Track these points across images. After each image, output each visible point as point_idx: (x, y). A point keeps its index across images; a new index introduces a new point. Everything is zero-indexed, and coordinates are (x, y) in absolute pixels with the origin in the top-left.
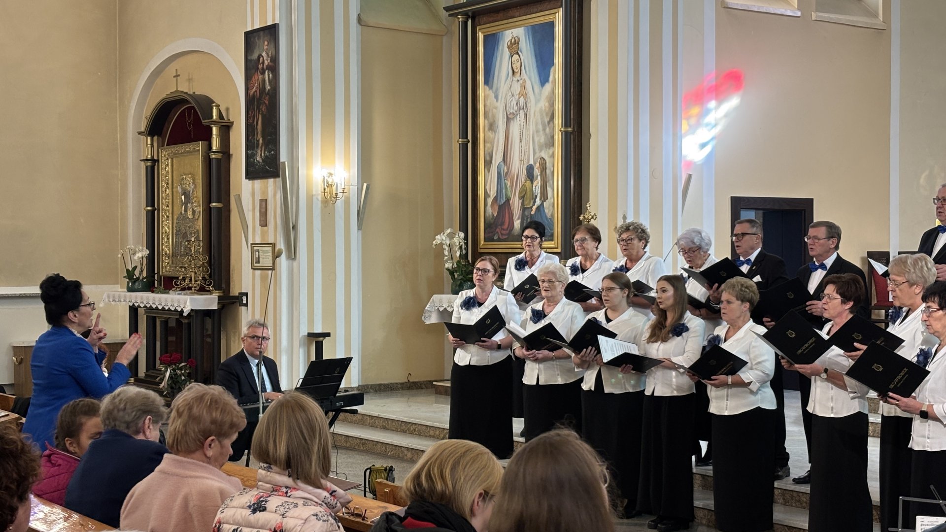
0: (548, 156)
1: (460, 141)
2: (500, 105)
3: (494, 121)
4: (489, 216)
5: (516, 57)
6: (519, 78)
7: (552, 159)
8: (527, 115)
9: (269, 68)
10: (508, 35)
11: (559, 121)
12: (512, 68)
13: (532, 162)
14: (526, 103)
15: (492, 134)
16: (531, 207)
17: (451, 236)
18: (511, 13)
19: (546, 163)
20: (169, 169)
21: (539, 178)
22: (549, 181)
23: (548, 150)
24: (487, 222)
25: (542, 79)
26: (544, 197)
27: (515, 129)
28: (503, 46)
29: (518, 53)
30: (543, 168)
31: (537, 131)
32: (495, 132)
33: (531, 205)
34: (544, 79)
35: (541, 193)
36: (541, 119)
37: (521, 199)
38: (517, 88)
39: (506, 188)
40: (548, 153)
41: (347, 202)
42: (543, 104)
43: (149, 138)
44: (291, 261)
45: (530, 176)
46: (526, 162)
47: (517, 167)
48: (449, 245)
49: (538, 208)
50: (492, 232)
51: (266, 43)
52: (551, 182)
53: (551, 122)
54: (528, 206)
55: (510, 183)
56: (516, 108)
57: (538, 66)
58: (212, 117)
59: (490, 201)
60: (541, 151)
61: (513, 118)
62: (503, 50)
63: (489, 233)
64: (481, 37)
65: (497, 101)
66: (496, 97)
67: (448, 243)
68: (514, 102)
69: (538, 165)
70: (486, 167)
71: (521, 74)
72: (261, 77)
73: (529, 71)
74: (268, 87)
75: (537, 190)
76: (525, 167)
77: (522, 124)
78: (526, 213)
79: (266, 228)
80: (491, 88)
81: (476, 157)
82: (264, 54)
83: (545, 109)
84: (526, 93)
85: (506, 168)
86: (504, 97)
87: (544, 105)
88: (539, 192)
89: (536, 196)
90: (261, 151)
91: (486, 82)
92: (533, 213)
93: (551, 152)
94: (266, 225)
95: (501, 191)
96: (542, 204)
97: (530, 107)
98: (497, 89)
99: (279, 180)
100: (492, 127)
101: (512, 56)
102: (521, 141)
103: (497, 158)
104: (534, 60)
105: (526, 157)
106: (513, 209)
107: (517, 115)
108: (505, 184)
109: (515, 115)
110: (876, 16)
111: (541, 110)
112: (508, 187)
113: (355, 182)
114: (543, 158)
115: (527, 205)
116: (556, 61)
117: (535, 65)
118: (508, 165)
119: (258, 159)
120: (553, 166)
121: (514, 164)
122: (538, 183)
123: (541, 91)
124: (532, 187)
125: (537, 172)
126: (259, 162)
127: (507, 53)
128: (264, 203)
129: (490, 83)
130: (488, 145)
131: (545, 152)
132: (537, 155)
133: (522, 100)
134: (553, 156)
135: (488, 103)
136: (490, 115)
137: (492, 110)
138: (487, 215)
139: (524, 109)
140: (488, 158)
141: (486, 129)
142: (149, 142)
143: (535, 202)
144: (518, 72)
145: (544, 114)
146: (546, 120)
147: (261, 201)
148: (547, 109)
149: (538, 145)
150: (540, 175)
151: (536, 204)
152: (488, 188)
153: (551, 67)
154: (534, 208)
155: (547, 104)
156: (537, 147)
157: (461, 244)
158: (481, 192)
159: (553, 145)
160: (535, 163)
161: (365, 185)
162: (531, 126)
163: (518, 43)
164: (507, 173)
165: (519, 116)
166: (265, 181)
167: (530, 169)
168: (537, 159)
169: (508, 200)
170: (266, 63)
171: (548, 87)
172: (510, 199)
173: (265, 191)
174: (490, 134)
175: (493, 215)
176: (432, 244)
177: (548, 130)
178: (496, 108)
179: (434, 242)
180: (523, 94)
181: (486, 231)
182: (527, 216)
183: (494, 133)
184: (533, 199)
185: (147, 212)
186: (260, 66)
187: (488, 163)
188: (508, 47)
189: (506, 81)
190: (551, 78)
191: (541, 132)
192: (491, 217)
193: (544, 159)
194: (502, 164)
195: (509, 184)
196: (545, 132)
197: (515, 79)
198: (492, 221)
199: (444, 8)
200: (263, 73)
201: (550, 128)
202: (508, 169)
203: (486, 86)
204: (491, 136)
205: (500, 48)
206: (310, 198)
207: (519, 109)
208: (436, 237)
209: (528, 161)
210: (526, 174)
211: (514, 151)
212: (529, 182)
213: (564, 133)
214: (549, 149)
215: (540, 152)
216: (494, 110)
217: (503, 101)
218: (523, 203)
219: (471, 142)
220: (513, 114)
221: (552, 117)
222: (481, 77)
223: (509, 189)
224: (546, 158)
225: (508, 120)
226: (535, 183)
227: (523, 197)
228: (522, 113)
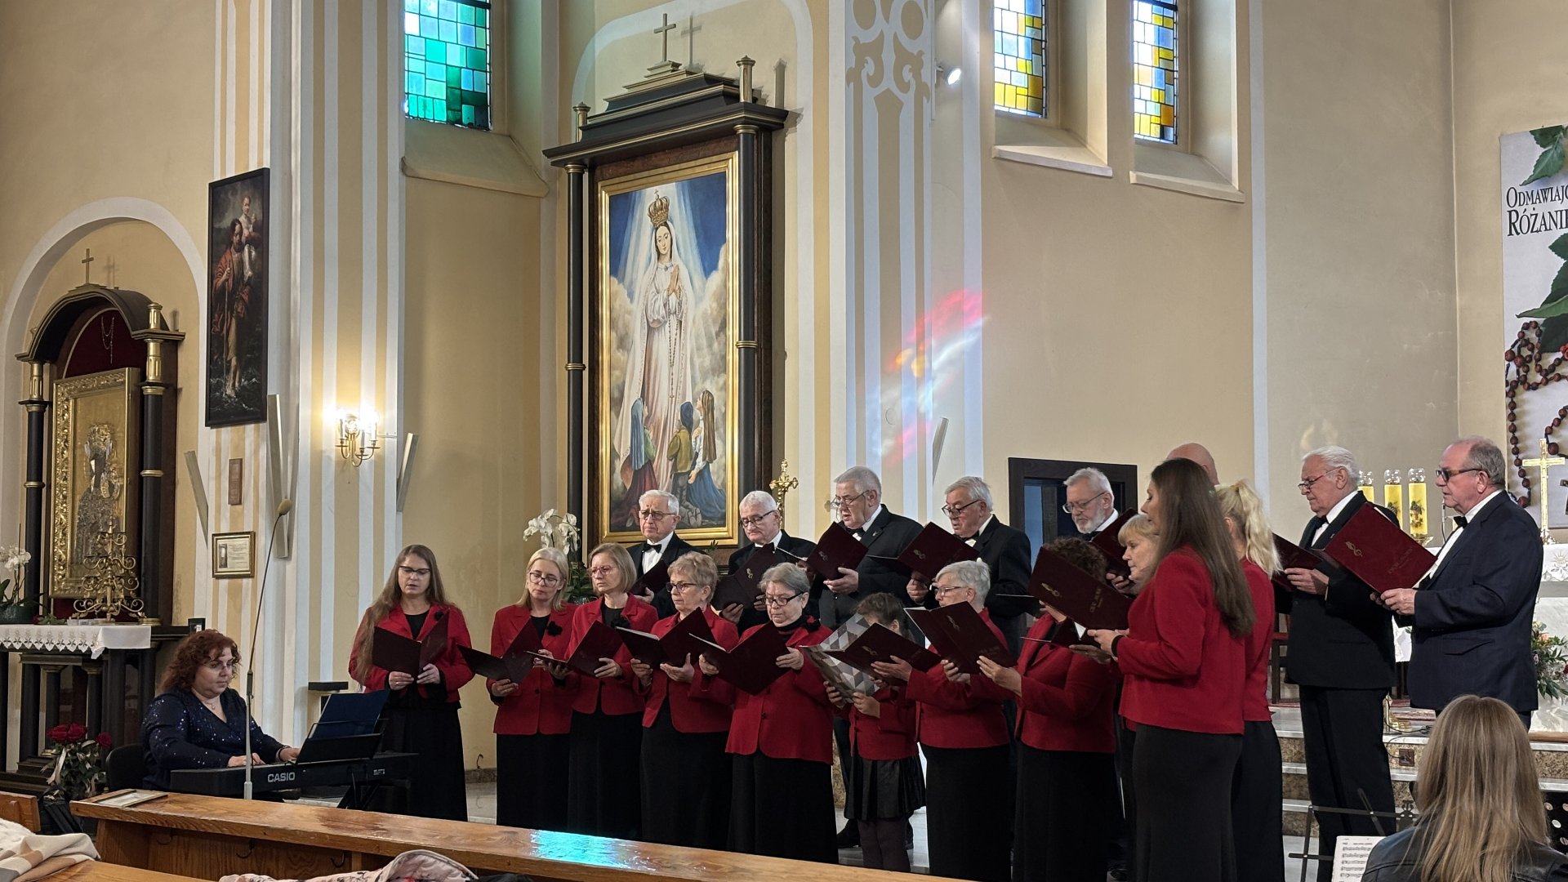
0: (717, 390)
1: (570, 366)
2: (637, 308)
3: (627, 334)
4: (618, 488)
5: (662, 230)
6: (668, 265)
7: (723, 393)
8: (681, 322)
9: (251, 241)
10: (651, 195)
11: (734, 331)
12: (657, 247)
13: (689, 399)
14: (680, 304)
15: (623, 355)
16: (689, 472)
17: (554, 521)
18: (654, 160)
19: (713, 400)
20: (69, 416)
21: (702, 424)
22: (717, 429)
23: (716, 378)
24: (613, 499)
25: (706, 265)
26: (710, 454)
27: (661, 345)
28: (642, 214)
29: (666, 225)
30: (709, 407)
31: (699, 349)
32: (628, 351)
33: (688, 469)
34: (709, 264)
35: (705, 449)
36: (705, 328)
37: (671, 460)
38: (664, 280)
39: (646, 442)
40: (717, 383)
41: (379, 464)
42: (709, 305)
43: (36, 366)
44: (281, 562)
45: (687, 421)
46: (679, 398)
47: (665, 407)
48: (552, 535)
49: (700, 474)
50: (623, 515)
51: (246, 200)
52: (722, 430)
53: (722, 333)
54: (684, 471)
55: (654, 434)
56: (662, 312)
57: (699, 244)
58: (148, 325)
59: (619, 464)
60: (704, 380)
61: (658, 328)
62: (641, 220)
63: (617, 516)
64: (604, 198)
65: (632, 301)
66: (631, 295)
67: (550, 531)
68: (660, 303)
69: (699, 403)
70: (613, 409)
71: (671, 257)
72: (236, 256)
73: (685, 251)
74: (248, 273)
75: (699, 445)
76: (678, 407)
77: (673, 337)
78: (680, 482)
79: (238, 507)
80: (622, 280)
81: (596, 394)
82: (242, 219)
83: (712, 313)
84: (679, 288)
85: (646, 410)
86: (643, 294)
87: (711, 307)
88: (702, 447)
89: (697, 454)
90: (234, 378)
91: (614, 271)
92: (691, 481)
93: (721, 382)
94: (240, 503)
95: (639, 447)
96: (707, 467)
97: (687, 309)
98: (631, 283)
99: (264, 427)
100: (623, 343)
101: (657, 229)
102: (672, 365)
103: (632, 394)
104: (693, 235)
105: (680, 391)
106: (659, 476)
107: (666, 322)
108: (645, 435)
109: (661, 323)
110: (1228, 182)
111: (705, 313)
112: (650, 440)
113: (394, 431)
114: (708, 391)
115: (681, 469)
116: (729, 235)
117: (695, 244)
118: (650, 404)
119: (229, 391)
120: (725, 405)
121: (659, 404)
122: (699, 432)
123: (704, 284)
124: (691, 439)
125: (698, 414)
126: (229, 397)
127: (648, 224)
128: (237, 466)
129: (620, 272)
130: (617, 373)
131: (711, 382)
132: (699, 387)
133: (673, 299)
134: (724, 387)
135: (616, 305)
136: (620, 325)
137: (624, 316)
138: (615, 487)
139: (677, 313)
140: (616, 394)
141: (614, 346)
142: (36, 372)
143: (694, 464)
144: (666, 254)
145: (710, 321)
146: (714, 330)
147: (232, 462)
148: (715, 313)
149: (700, 371)
150: (703, 419)
151: (696, 467)
152: (616, 443)
153: (721, 246)
154: (694, 473)
155: (715, 305)
156: (698, 375)
157: (570, 534)
158: (604, 450)
159: (725, 371)
160: (695, 401)
161: (410, 436)
162: (688, 341)
163: (667, 207)
164: (648, 418)
165: (668, 324)
166: (241, 428)
167: (687, 410)
168: (699, 394)
169: (650, 462)
170: (246, 233)
171: (716, 277)
172: (654, 460)
173: (239, 446)
174: (620, 355)
175: (625, 487)
176: (523, 534)
177: (716, 345)
178: (630, 313)
179: (526, 532)
181: (613, 514)
182: (681, 487)
183: (626, 353)
184: (691, 459)
185: (29, 490)
186: (236, 239)
187: (617, 403)
188: (650, 215)
189: (647, 268)
190: (721, 263)
191: (706, 350)
192: (621, 490)
193: (710, 394)
194: (640, 403)
195: (651, 435)
196: (711, 350)
197: (662, 266)
198: (623, 497)
199: (544, 152)
200: (240, 250)
201: (719, 344)
202: (650, 411)
203: (613, 278)
204: (622, 358)
205: (637, 216)
206: (317, 457)
207: (669, 313)
208: (530, 523)
209: (684, 397)
210: (679, 418)
211: (660, 381)
212: (684, 432)
213: (742, 349)
214: (718, 377)
215: (703, 383)
216: (627, 316)
217: (642, 298)
218: (675, 466)
219: (587, 369)
220: (658, 321)
221: (723, 326)
222: (605, 264)
223: (651, 444)
224: (713, 392)
225: (651, 331)
226: (695, 433)
227: (675, 456)
228: (673, 320)
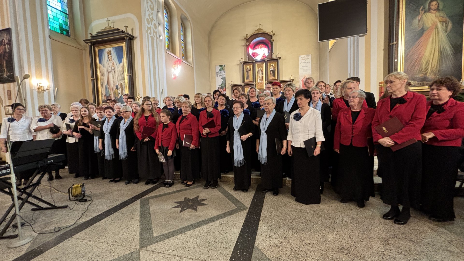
1: (92, 79)
2: (105, 69)
5: (110, 56)
8: (115, 71)
9: (7, 43)
10: (107, 50)
11: (126, 73)
12: (109, 59)
13: (117, 84)
14: (114, 68)
18: (107, 43)
21: (120, 89)
22: (124, 89)
26: (122, 94)
27: (111, 75)
28: (105, 53)
30: (121, 85)
31: (119, 76)
32: (104, 76)
34: (120, 62)
38: (111, 64)
39: (109, 92)
41: (49, 93)
42: (120, 68)
45: (117, 88)
46: (115, 84)
47: (112, 85)
49: (120, 97)
51: (5, 35)
54: (117, 96)
56: (111, 70)
57: (118, 58)
59: (103, 96)
60: (120, 81)
62: (105, 54)
64: (97, 50)
65: (104, 68)
66: (104, 67)
68: (110, 68)
69: (119, 85)
71: (112, 60)
75: (120, 92)
76: (115, 86)
77: (113, 74)
78: (116, 98)
79: (11, 100)
80: (102, 64)
81: (97, 84)
82: (5, 39)
89: (119, 94)
90: (6, 73)
91: (100, 63)
95: (107, 92)
96: (122, 96)
97: (116, 69)
98: (104, 65)
99: (16, 83)
100: (103, 75)
102: (113, 79)
103: (105, 83)
104: (116, 56)
105: (115, 83)
106: (112, 97)
109: (110, 72)
110: (191, 64)
111: (120, 70)
113: (52, 87)
116: (124, 56)
117: (117, 58)
119: (5, 76)
123: (119, 65)
125: (119, 87)
126: (5, 77)
127: (107, 55)
128: (9, 92)
133: (113, 68)
134: (124, 82)
135: (101, 68)
136: (102, 72)
140: (102, 84)
141: (101, 75)
143: (119, 95)
145: (121, 71)
146: (122, 73)
147: (8, 91)
152: (102, 92)
153: (122, 58)
154: (119, 97)
155: (122, 68)
159: (124, 80)
160: (118, 84)
161: (56, 88)
162: (116, 75)
163: (110, 52)
164: (109, 88)
166: (9, 84)
167: (117, 86)
169: (110, 95)
170: (6, 42)
171: (122, 64)
173: (9, 87)
174: (102, 77)
177: (122, 75)
180: (113, 65)
186: (3, 43)
187: (102, 85)
188: (107, 53)
189: (107, 62)
190: (122, 61)
191: (120, 76)
197: (110, 62)
198: (104, 101)
199: (83, 40)
200: (5, 45)
202: (109, 86)
206: (32, 91)
207: (112, 70)
209: (116, 84)
210: (115, 88)
212: (117, 90)
213: (128, 76)
217: (106, 68)
218: (115, 96)
219: (95, 79)
221: (124, 72)
222: (98, 62)
223: (110, 92)
224: (122, 83)
225: (108, 73)
226: (119, 90)
227: (115, 94)
228: (113, 71)
